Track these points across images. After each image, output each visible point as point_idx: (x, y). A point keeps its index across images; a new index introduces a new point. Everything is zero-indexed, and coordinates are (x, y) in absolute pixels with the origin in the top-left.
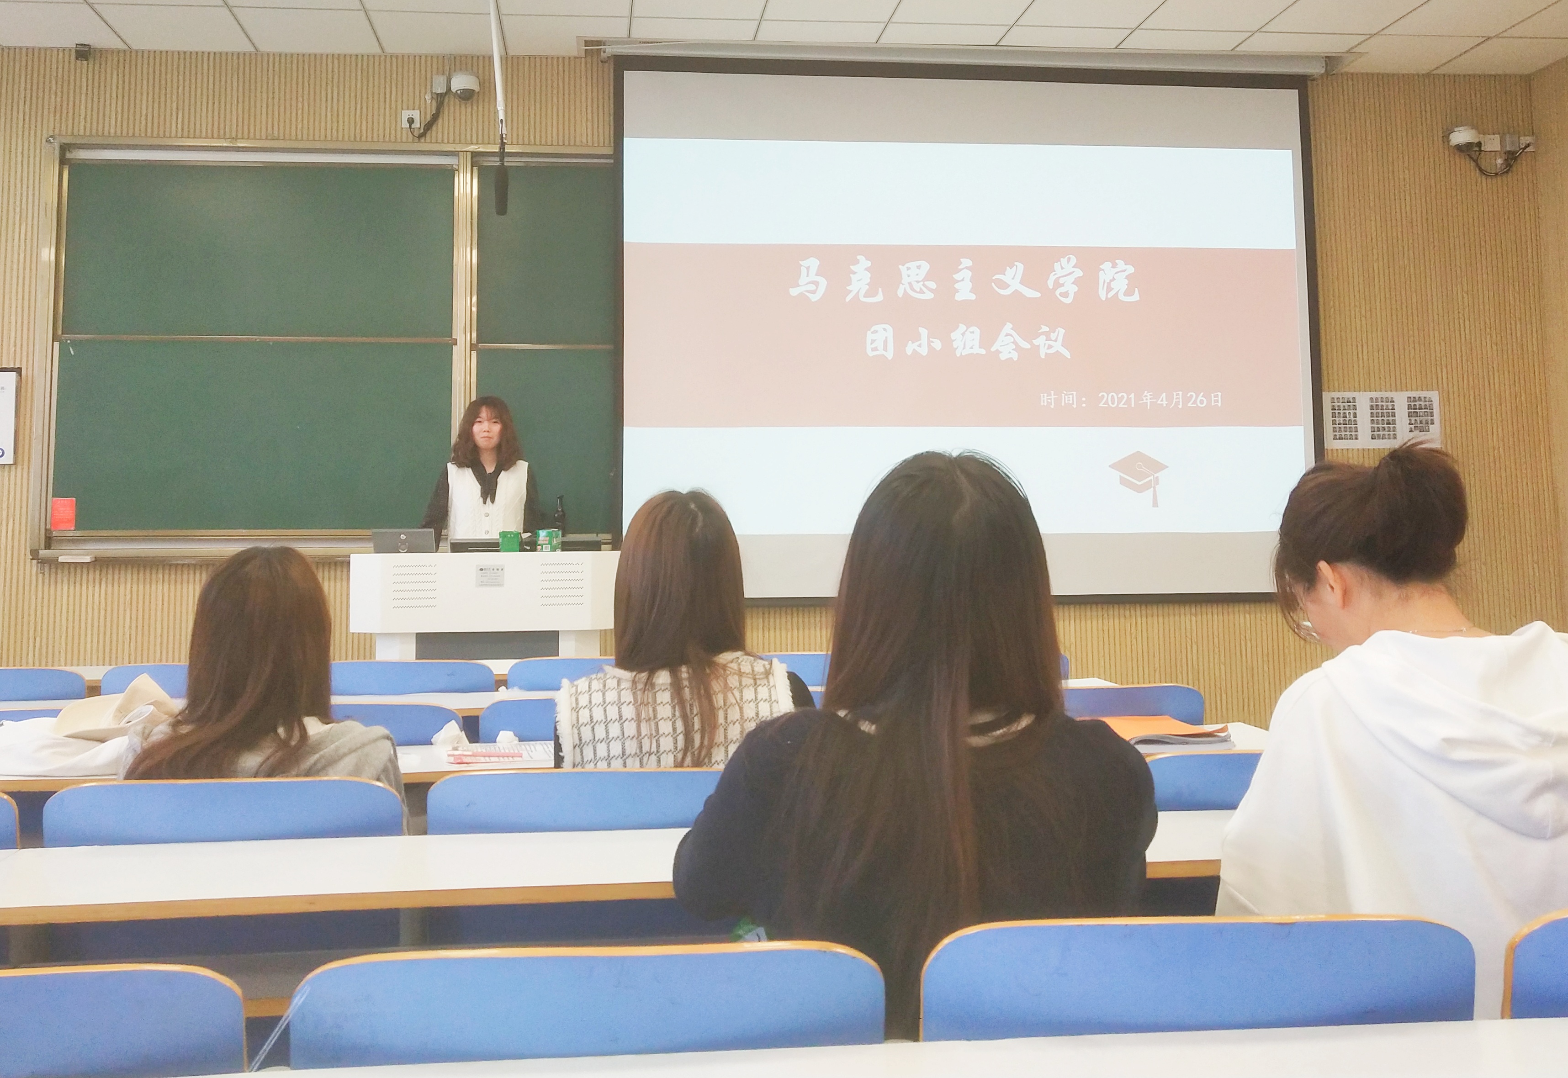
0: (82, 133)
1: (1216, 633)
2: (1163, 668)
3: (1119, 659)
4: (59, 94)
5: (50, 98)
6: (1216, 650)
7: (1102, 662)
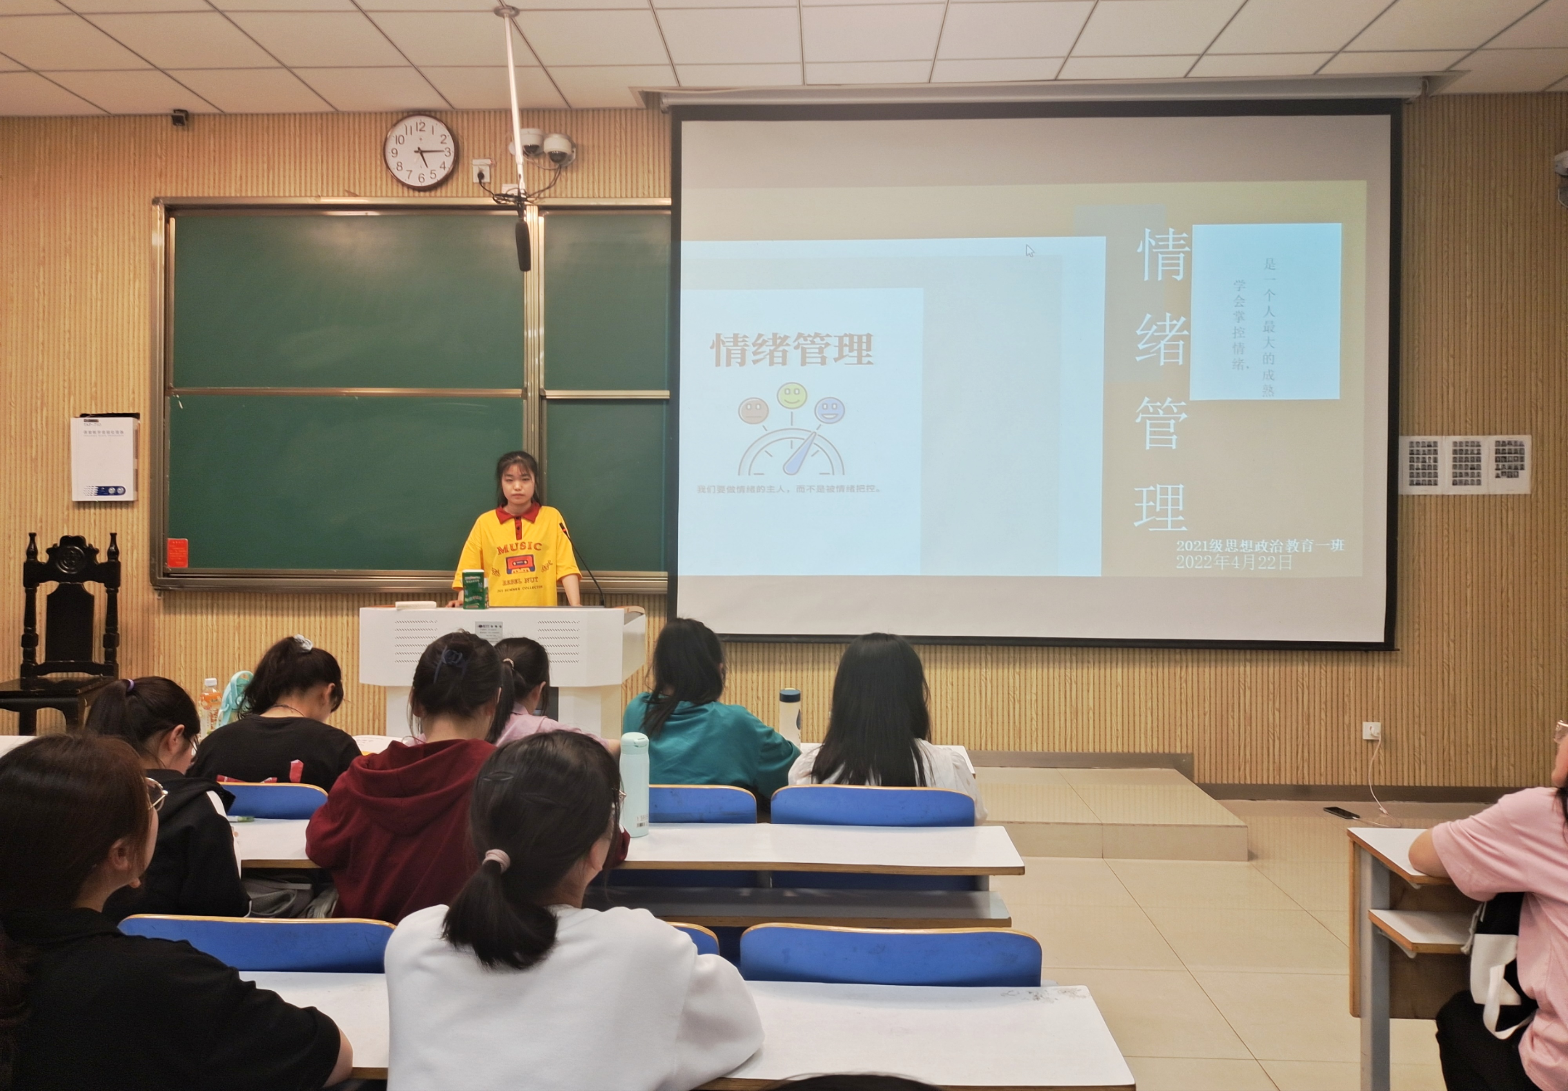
1: (1271, 679)
2: (1213, 713)
3: (1166, 700)
4: (164, 158)
5: (156, 162)
6: (1271, 696)
7: (1149, 704)
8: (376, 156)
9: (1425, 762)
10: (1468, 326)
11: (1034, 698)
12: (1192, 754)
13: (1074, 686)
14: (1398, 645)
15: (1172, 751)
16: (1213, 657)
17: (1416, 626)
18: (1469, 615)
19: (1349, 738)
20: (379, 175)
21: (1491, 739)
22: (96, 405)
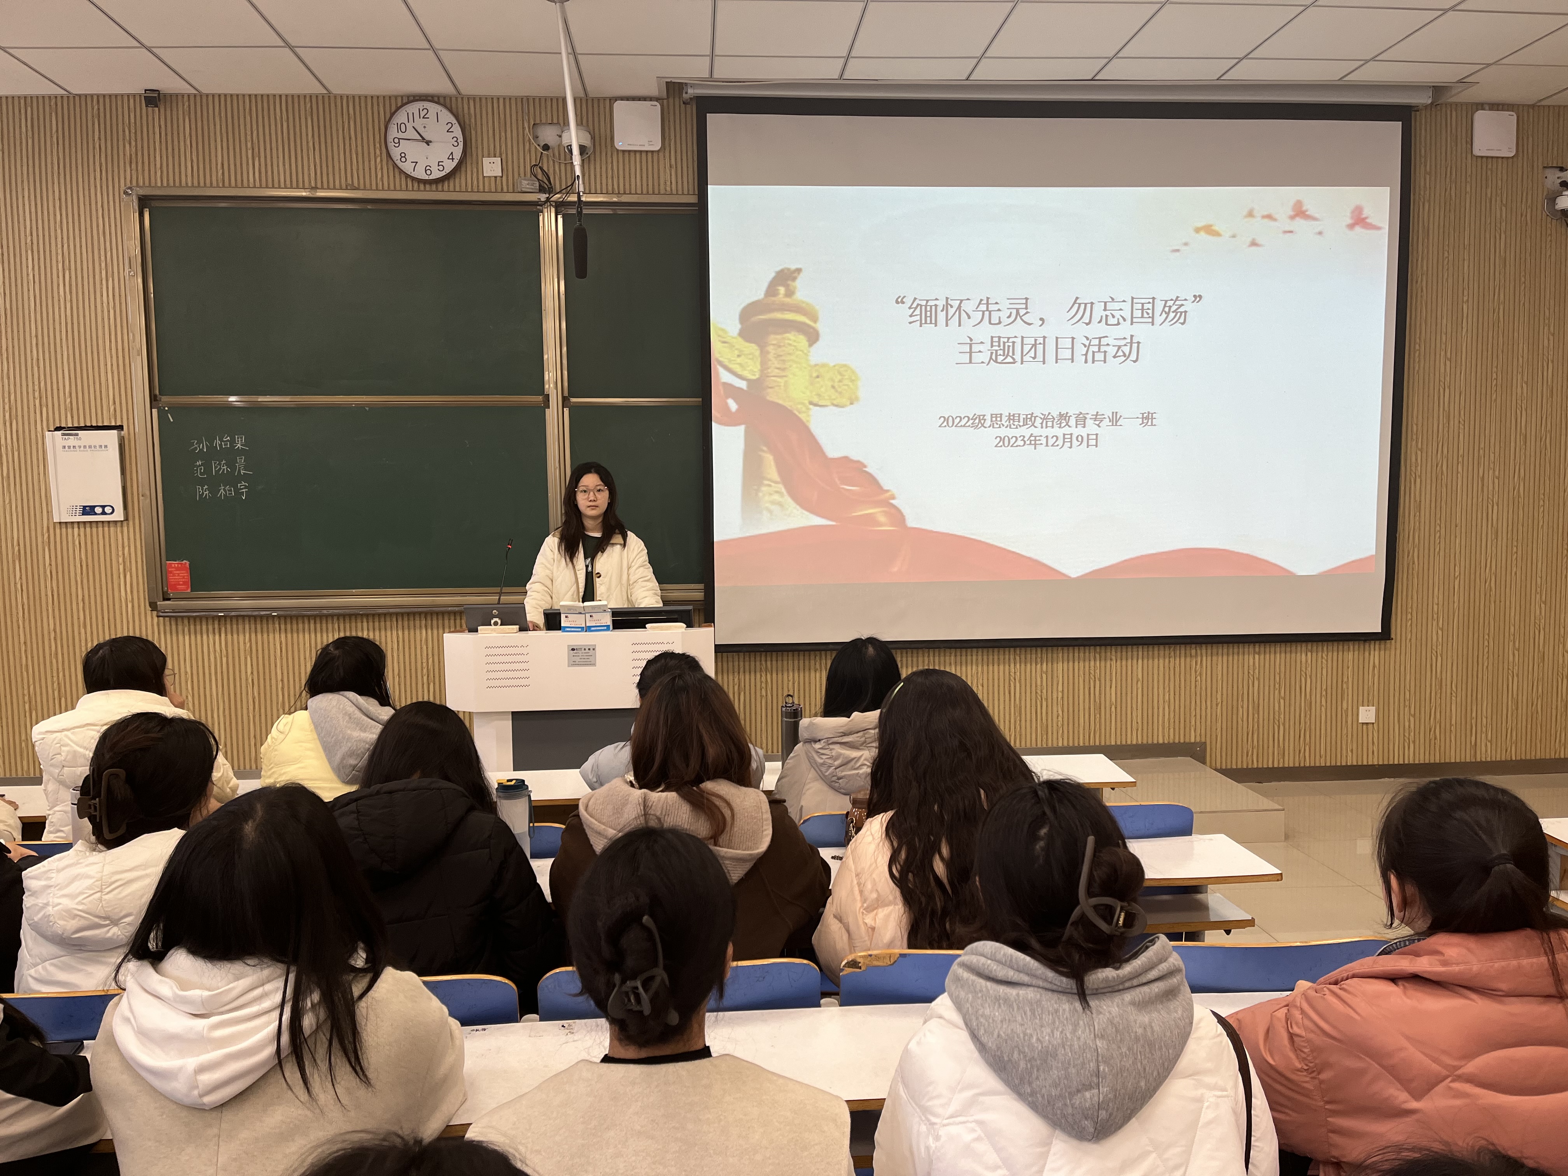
0: (159, 184)
1: (1277, 670)
2: (1225, 703)
3: (1183, 694)
4: (133, 143)
5: (124, 146)
6: (1277, 686)
7: (1167, 698)
8: (375, 145)
9: (1414, 742)
10: (1464, 330)
11: (1060, 695)
12: (1205, 743)
13: (1098, 682)
14: (1393, 636)
15: (1187, 740)
16: (1225, 650)
17: (1409, 616)
18: (1456, 605)
19: (1347, 722)
20: (379, 167)
21: (1472, 718)
22: (72, 417)
